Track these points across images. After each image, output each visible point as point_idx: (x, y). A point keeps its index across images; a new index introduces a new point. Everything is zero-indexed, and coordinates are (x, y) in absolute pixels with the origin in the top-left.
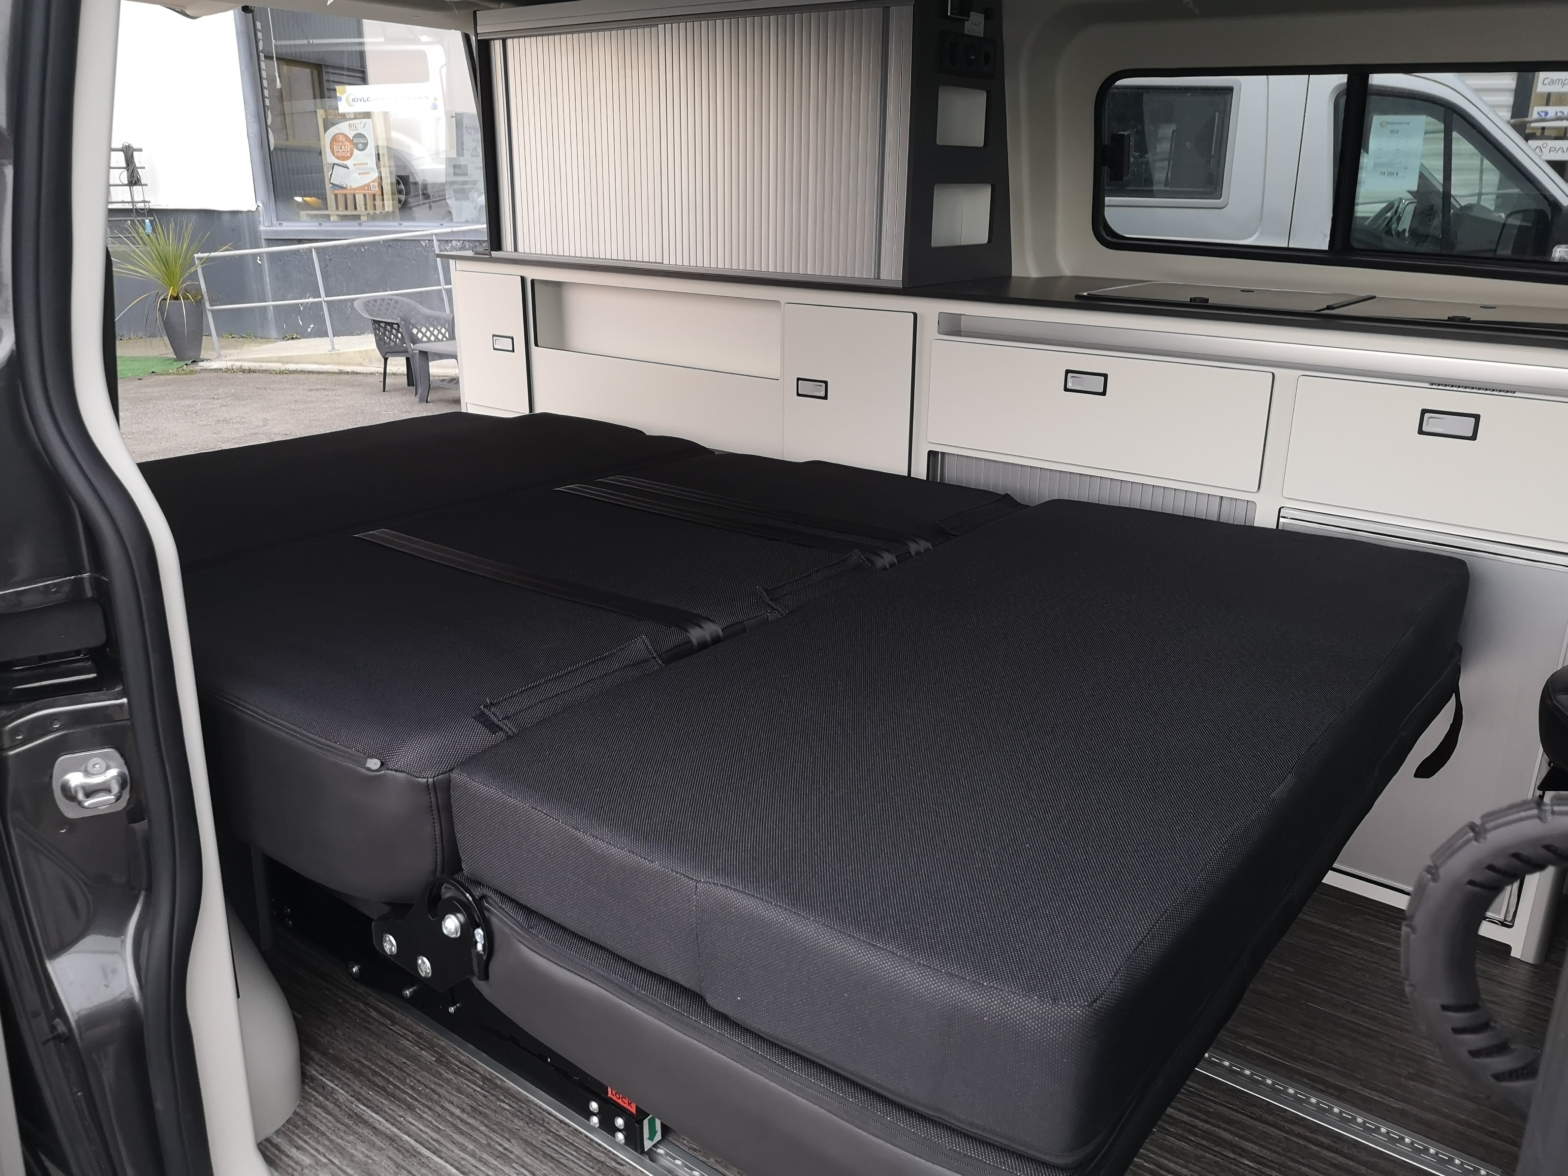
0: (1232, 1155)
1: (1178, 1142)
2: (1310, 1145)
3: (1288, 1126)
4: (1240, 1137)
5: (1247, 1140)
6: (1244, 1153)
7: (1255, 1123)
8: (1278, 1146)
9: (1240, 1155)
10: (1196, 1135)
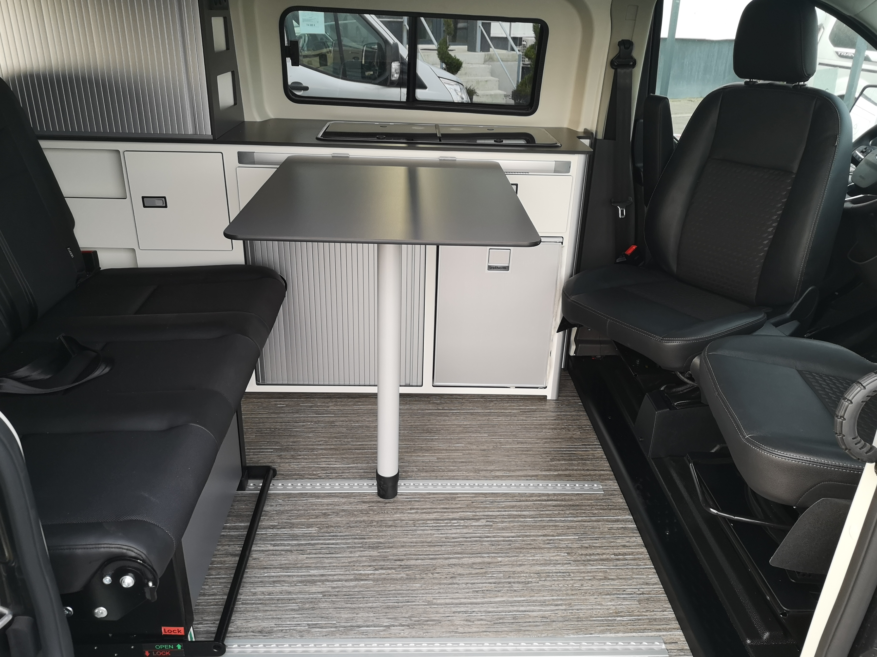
0: (523, 520)
1: (503, 524)
2: (542, 502)
3: (531, 499)
4: (520, 511)
5: (523, 511)
6: (525, 517)
7: (520, 503)
8: (533, 508)
9: (525, 518)
10: (505, 518)
